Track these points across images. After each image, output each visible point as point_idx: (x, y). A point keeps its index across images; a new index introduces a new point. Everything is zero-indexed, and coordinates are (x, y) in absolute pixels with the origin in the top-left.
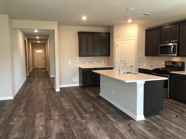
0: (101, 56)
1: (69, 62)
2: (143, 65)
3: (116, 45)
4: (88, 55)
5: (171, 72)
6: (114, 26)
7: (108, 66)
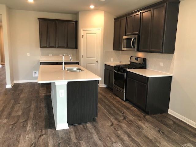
0: (66, 48)
1: (28, 54)
2: (111, 60)
3: (82, 36)
4: (48, 47)
5: (127, 70)
6: (80, 12)
7: (76, 60)
